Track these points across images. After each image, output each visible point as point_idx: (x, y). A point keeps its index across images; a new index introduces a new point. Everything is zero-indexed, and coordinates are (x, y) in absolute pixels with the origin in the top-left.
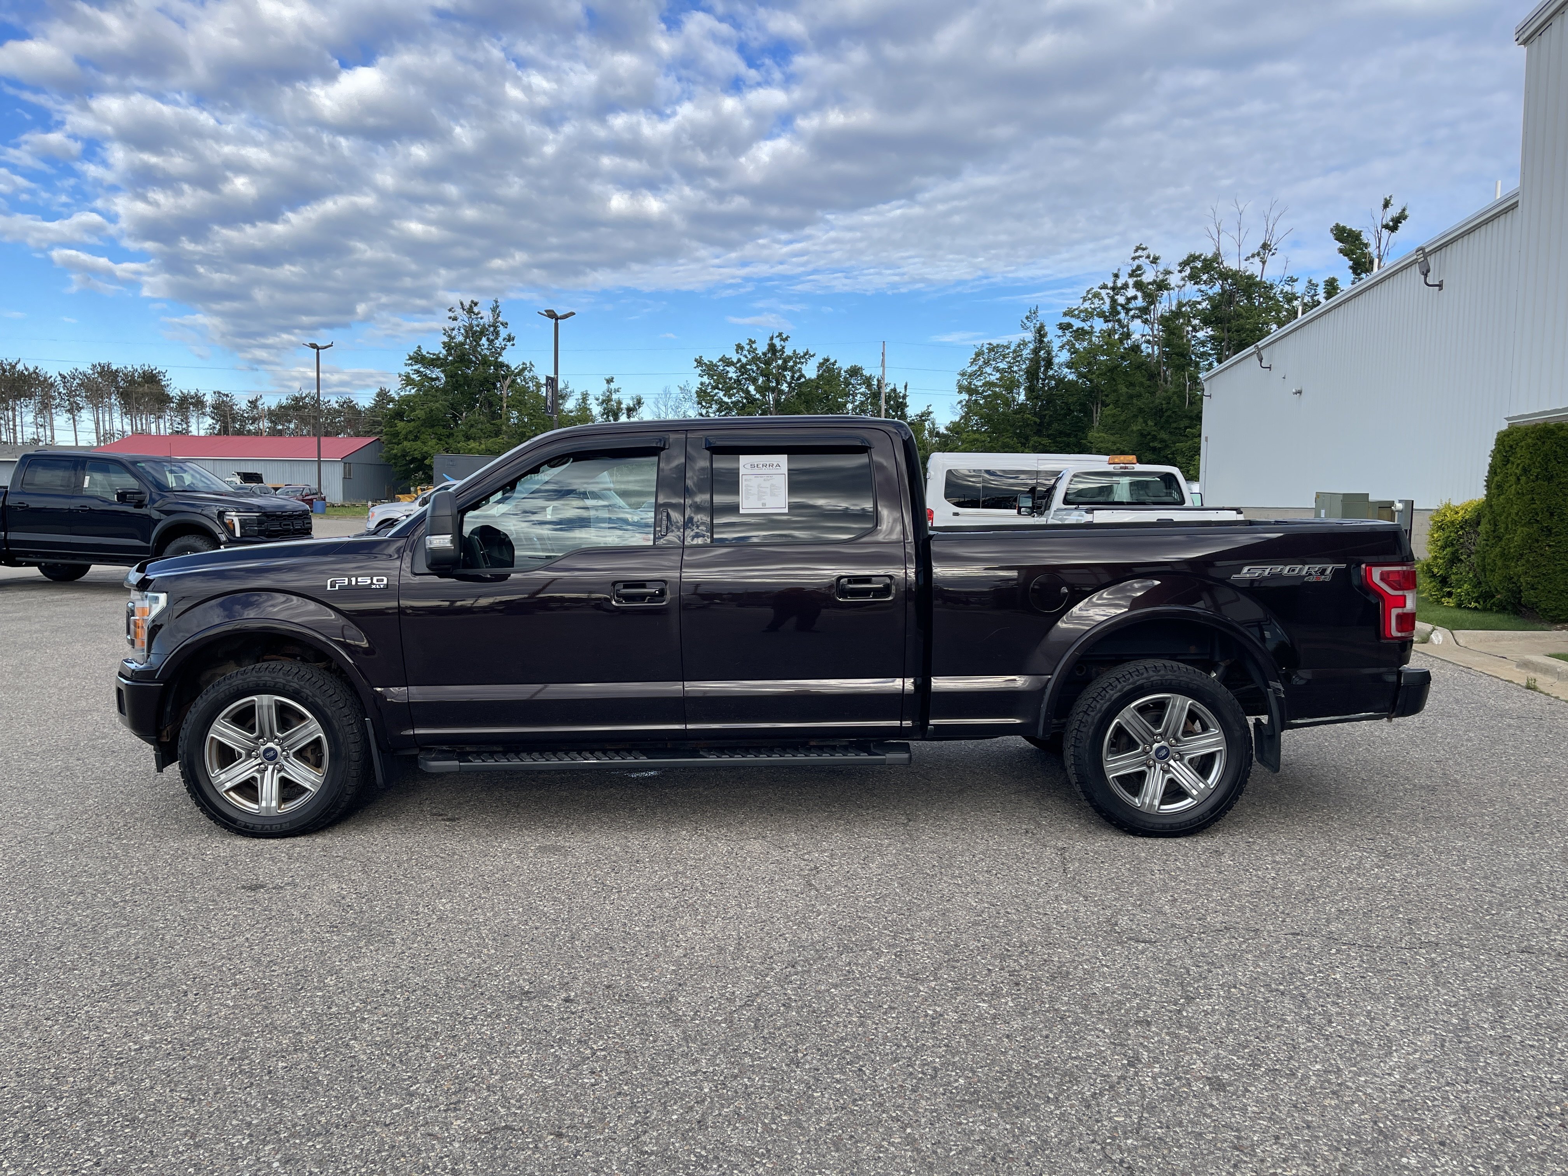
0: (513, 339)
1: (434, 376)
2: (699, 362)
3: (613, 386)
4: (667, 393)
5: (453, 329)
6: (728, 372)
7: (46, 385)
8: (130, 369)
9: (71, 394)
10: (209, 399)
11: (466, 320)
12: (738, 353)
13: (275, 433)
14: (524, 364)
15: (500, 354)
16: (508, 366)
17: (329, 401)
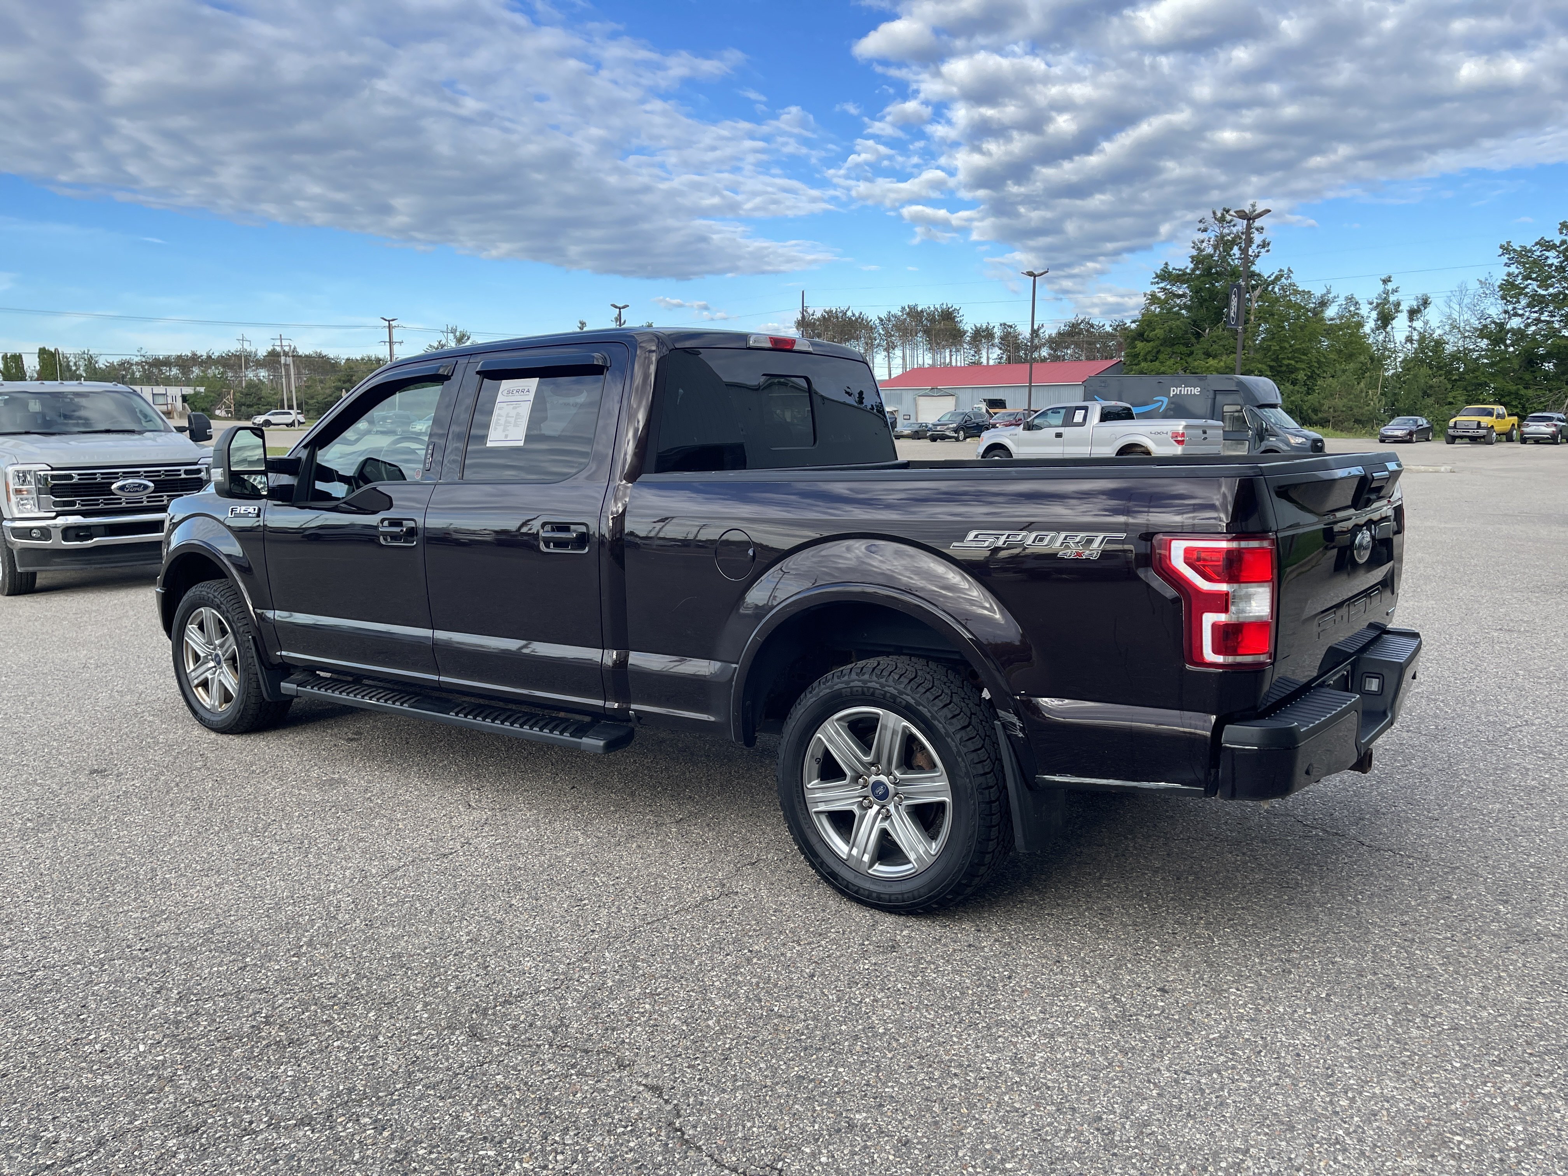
0: (1269, 244)
1: (1181, 293)
2: (1506, 249)
3: (1390, 286)
4: (1463, 290)
5: (1203, 242)
6: (1547, 258)
7: (869, 328)
8: (932, 309)
9: (888, 335)
10: (998, 332)
11: (1217, 229)
12: (1561, 233)
13: (1055, 358)
14: (1281, 270)
15: (1253, 263)
16: (1259, 275)
17: (1104, 326)
